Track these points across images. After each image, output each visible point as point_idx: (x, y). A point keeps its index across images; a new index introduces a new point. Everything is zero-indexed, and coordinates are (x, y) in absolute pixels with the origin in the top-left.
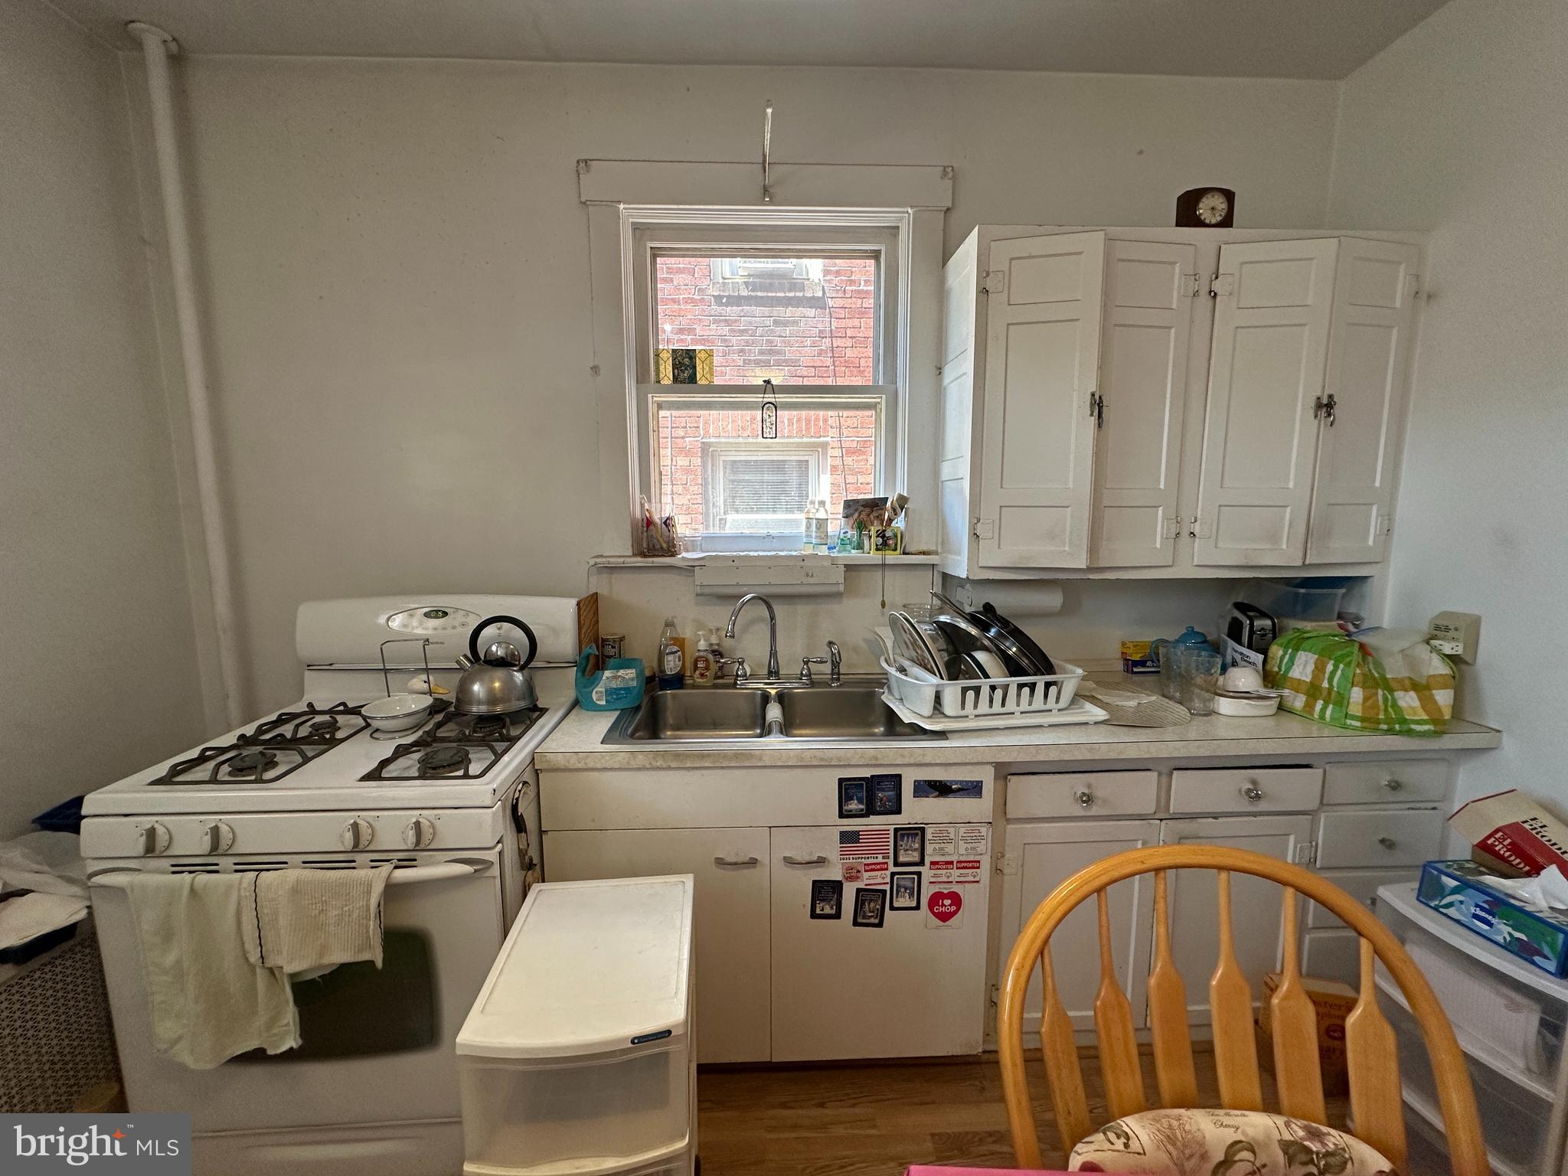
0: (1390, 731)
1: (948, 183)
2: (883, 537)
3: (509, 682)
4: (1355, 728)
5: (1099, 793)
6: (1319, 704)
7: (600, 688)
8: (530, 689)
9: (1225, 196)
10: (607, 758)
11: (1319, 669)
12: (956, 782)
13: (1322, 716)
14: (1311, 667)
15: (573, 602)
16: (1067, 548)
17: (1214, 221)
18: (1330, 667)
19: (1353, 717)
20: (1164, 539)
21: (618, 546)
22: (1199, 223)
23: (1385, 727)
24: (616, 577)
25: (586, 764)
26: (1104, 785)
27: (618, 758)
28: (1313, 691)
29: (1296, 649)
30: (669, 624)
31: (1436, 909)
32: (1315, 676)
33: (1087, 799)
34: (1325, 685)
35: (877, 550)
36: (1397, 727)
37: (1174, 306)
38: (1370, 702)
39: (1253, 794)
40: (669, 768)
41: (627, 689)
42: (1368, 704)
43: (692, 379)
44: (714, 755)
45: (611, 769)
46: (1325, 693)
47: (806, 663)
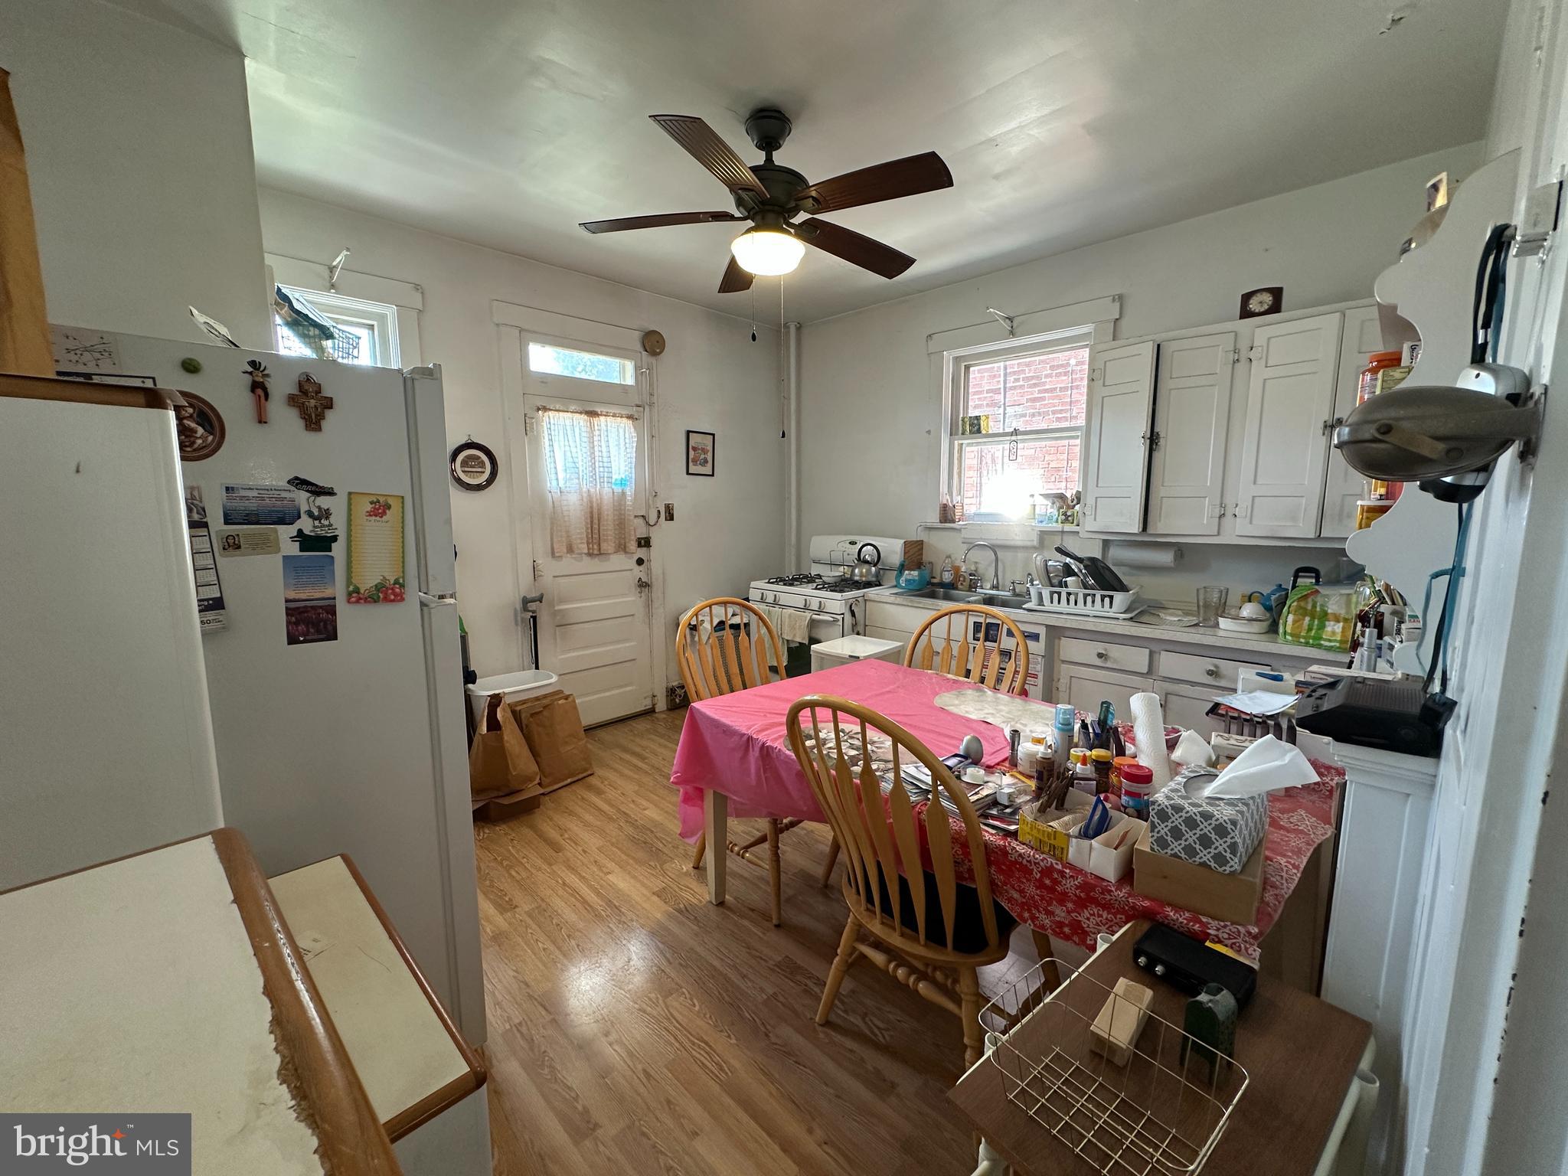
0: (1307, 644)
1: (1117, 305)
3: (869, 571)
5: (1111, 654)
7: (903, 578)
8: (877, 574)
9: (1270, 293)
15: (902, 541)
17: (1262, 310)
21: (933, 518)
22: (1253, 314)
23: (1302, 640)
24: (933, 533)
26: (1116, 651)
30: (949, 557)
36: (1311, 641)
37: (1218, 372)
38: (1298, 624)
41: (914, 580)
42: (1296, 625)
43: (979, 431)
47: (1013, 583)
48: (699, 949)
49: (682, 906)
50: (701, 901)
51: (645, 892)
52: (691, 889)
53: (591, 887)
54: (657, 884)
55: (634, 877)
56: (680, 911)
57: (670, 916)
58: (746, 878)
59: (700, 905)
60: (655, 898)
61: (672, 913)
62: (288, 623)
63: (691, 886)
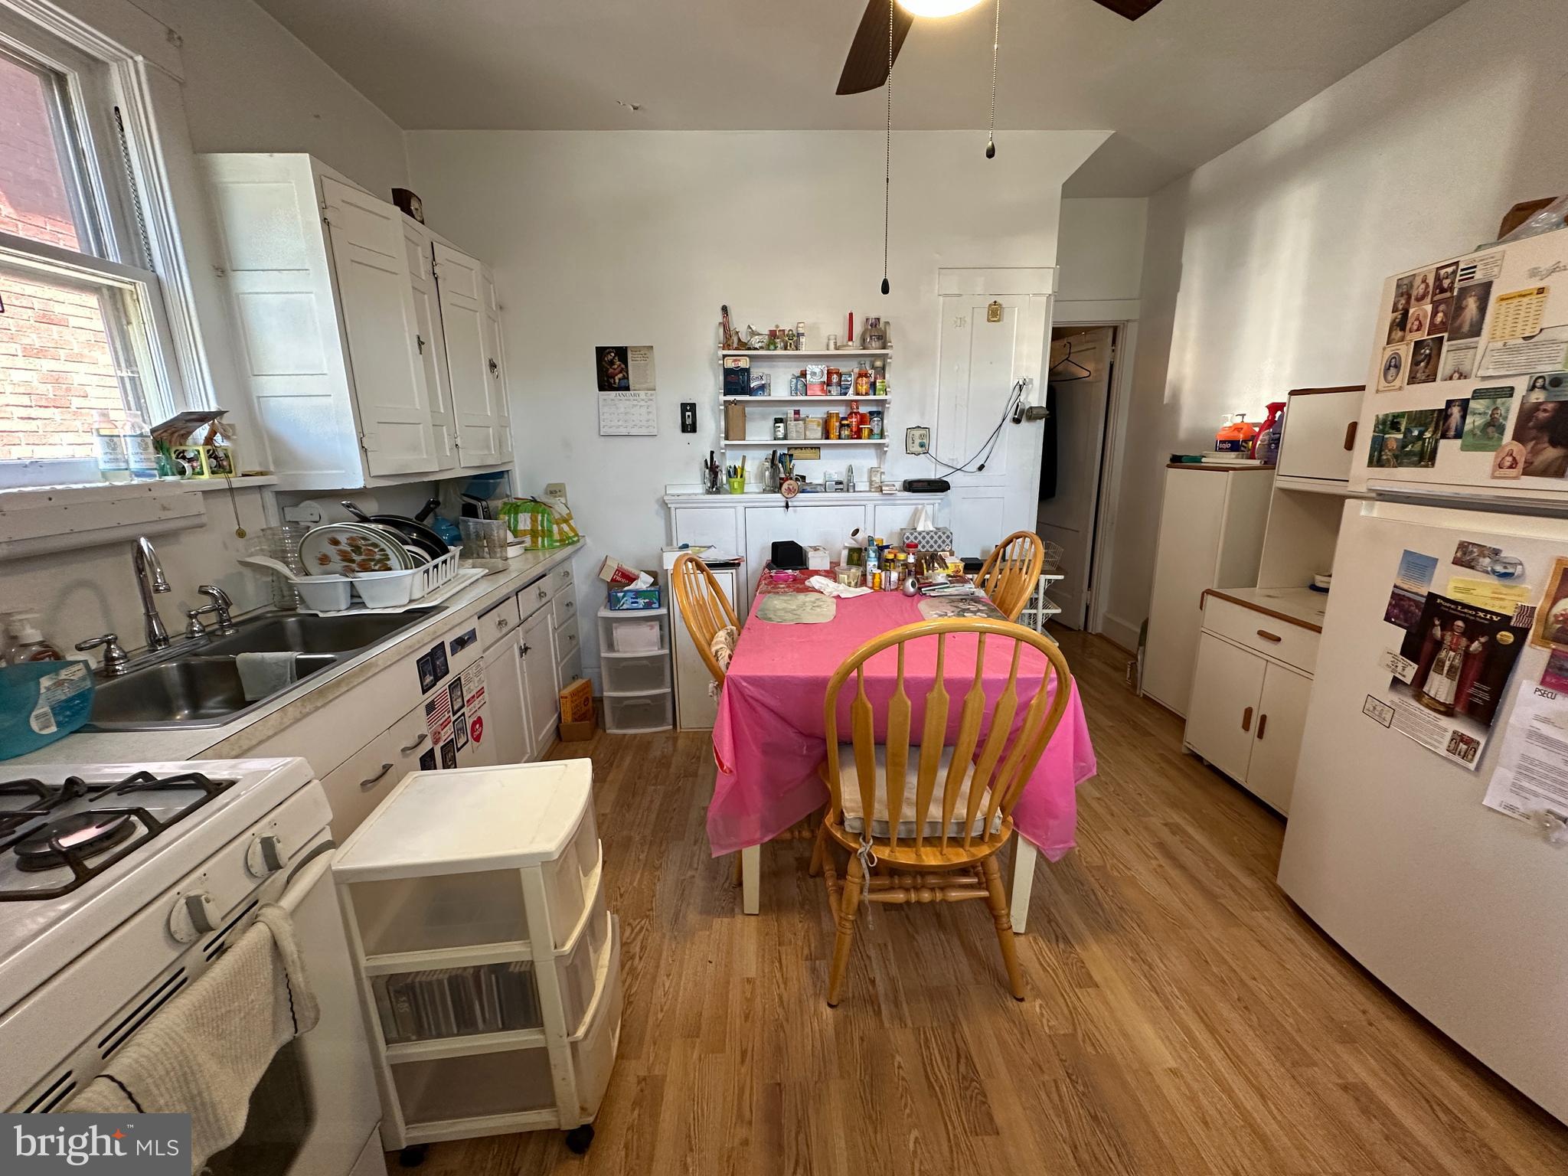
2: (216, 458)
4: (558, 547)
6: (540, 539)
10: (260, 728)
11: (534, 521)
12: (465, 634)
13: (543, 546)
14: (529, 521)
16: (425, 457)
18: (540, 518)
19: (557, 541)
20: (451, 449)
25: (241, 747)
27: (270, 723)
28: (534, 533)
29: (516, 513)
31: (619, 609)
32: (533, 525)
33: (501, 623)
34: (540, 528)
35: (213, 473)
39: (541, 595)
40: (317, 709)
44: (343, 679)
45: (269, 738)
46: (540, 533)
48: (1059, 890)
49: (1062, 946)
50: (1035, 939)
51: (1111, 997)
52: (1041, 964)
53: (1210, 1063)
54: (1088, 999)
55: (1126, 1035)
56: (1067, 941)
57: (1081, 941)
58: (960, 937)
59: (1037, 935)
60: (1097, 977)
61: (1078, 944)
62: (1390, 604)
63: (1037, 966)
